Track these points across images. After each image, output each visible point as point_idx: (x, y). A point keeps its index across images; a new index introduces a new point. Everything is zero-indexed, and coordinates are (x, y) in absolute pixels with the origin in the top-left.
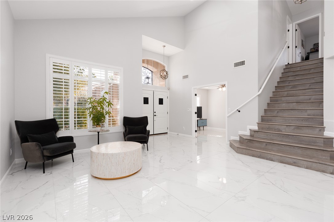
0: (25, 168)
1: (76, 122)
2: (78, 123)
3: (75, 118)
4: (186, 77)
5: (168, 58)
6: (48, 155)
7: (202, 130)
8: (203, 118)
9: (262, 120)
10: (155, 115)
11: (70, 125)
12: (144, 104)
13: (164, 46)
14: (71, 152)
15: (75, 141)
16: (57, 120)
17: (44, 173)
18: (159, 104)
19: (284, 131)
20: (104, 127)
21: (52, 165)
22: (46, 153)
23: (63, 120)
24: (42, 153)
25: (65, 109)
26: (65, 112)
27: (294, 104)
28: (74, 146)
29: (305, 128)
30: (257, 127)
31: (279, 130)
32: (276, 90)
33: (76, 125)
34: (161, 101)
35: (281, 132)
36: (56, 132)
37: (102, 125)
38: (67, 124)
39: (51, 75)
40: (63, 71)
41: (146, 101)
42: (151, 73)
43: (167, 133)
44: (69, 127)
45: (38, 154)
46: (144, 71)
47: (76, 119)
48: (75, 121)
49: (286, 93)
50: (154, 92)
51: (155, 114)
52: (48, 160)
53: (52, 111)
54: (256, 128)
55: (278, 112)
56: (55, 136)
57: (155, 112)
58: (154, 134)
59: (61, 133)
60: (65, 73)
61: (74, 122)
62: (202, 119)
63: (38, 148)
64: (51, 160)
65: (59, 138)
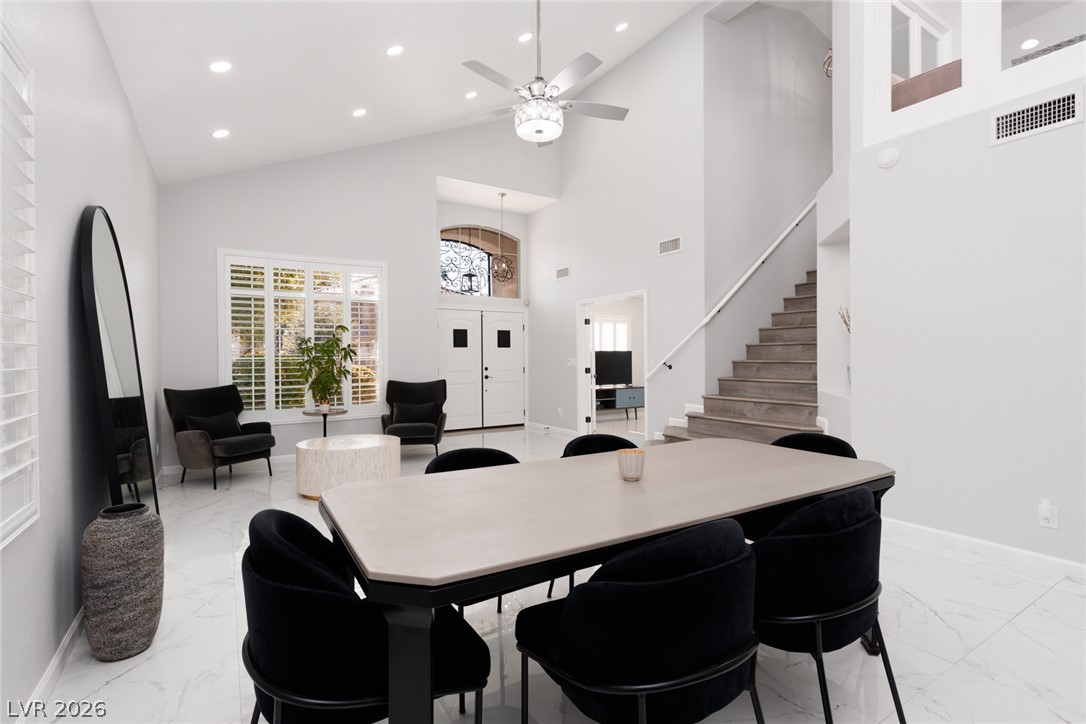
0: (182, 482)
1: (280, 392)
2: (283, 396)
3: (277, 383)
4: (563, 273)
5: (526, 218)
6: (222, 455)
7: (632, 419)
8: (635, 383)
9: (720, 389)
10: (487, 377)
11: (267, 400)
12: (455, 346)
13: (503, 195)
14: (266, 454)
15: (274, 432)
16: (239, 388)
17: (215, 488)
18: (499, 346)
19: (749, 415)
20: (343, 404)
21: (231, 477)
22: (219, 453)
23: (253, 388)
24: (212, 451)
25: (256, 364)
26: (257, 371)
27: (798, 348)
28: (272, 442)
29: (785, 408)
30: (702, 407)
31: (742, 415)
32: (785, 308)
33: (280, 399)
34: (504, 339)
35: (746, 418)
36: (237, 415)
37: (339, 399)
38: (261, 397)
39: (226, 292)
40: (252, 283)
41: (460, 338)
42: (486, 258)
43: (523, 425)
44: (263, 403)
45: (204, 452)
46: (466, 253)
47: (280, 387)
48: (277, 390)
49: (799, 317)
50: (484, 314)
51: (485, 373)
52: (223, 464)
53: (231, 368)
54: (699, 408)
55: (758, 369)
56: (235, 422)
57: (486, 369)
58: (483, 428)
59: (247, 417)
60: (255, 286)
61: (274, 393)
62: (631, 387)
63: (204, 440)
64: (228, 467)
65: (244, 425)
